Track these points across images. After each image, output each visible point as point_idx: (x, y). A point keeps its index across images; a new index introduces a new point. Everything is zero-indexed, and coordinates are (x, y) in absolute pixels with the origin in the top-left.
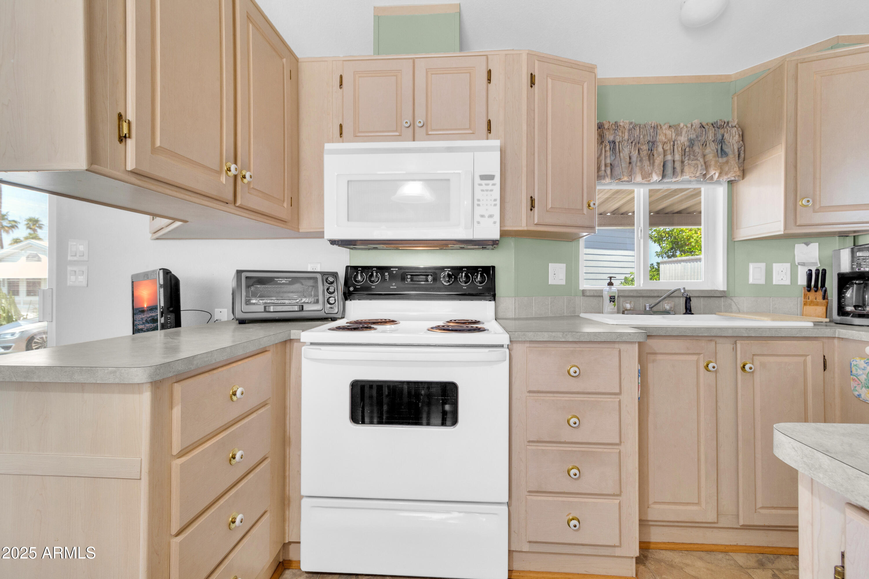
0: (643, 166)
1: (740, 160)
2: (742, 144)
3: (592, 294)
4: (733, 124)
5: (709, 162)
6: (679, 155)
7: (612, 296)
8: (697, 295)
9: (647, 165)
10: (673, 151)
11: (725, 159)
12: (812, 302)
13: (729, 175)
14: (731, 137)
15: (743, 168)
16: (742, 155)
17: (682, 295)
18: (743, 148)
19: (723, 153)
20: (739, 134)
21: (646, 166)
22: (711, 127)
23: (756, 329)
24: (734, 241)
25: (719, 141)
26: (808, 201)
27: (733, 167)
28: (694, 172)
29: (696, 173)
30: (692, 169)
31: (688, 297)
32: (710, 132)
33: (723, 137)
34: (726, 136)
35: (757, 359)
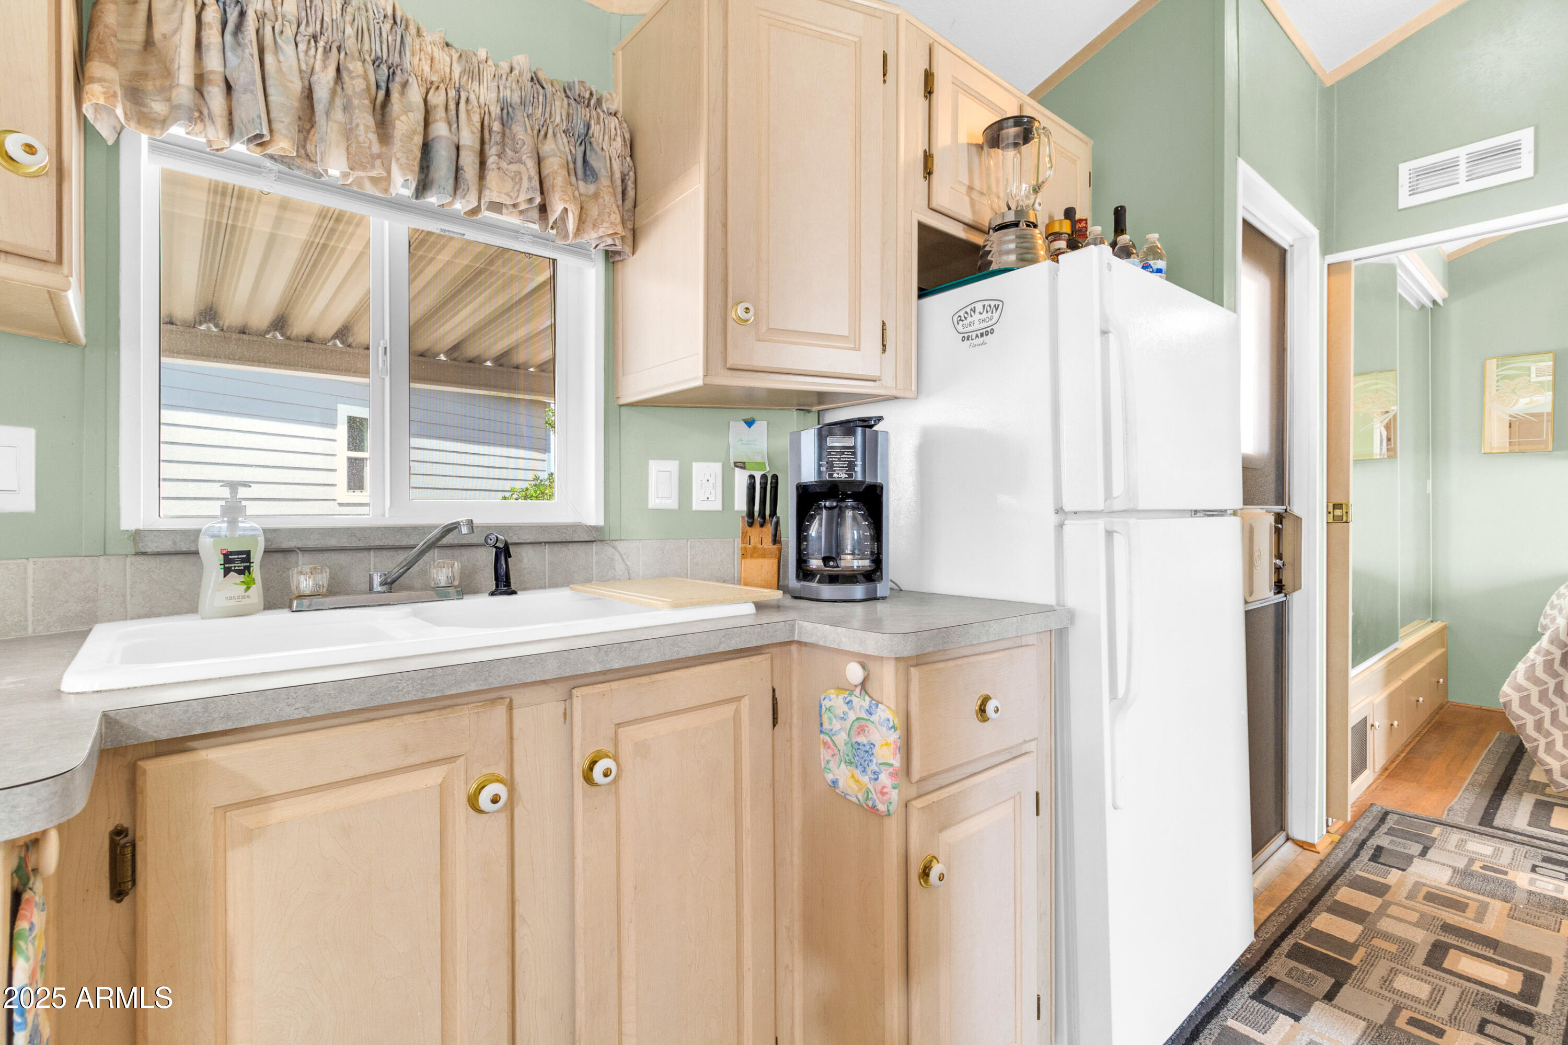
0: (354, 125)
1: (627, 202)
2: (631, 164)
3: (167, 546)
4: (610, 106)
5: (552, 178)
6: (473, 133)
7: (232, 553)
8: (531, 539)
9: (366, 126)
10: (455, 119)
11: (592, 188)
12: (755, 548)
13: (601, 230)
14: (607, 137)
15: (632, 223)
16: (631, 193)
17: (483, 542)
18: (632, 174)
19: (588, 173)
20: (624, 138)
21: (361, 127)
22: (561, 94)
23: (625, 645)
24: (620, 406)
25: (579, 137)
26: (747, 310)
27: (608, 210)
28: (511, 194)
29: (518, 196)
30: (509, 184)
31: (500, 545)
32: (558, 103)
33: (588, 129)
34: (595, 129)
35: (629, 735)
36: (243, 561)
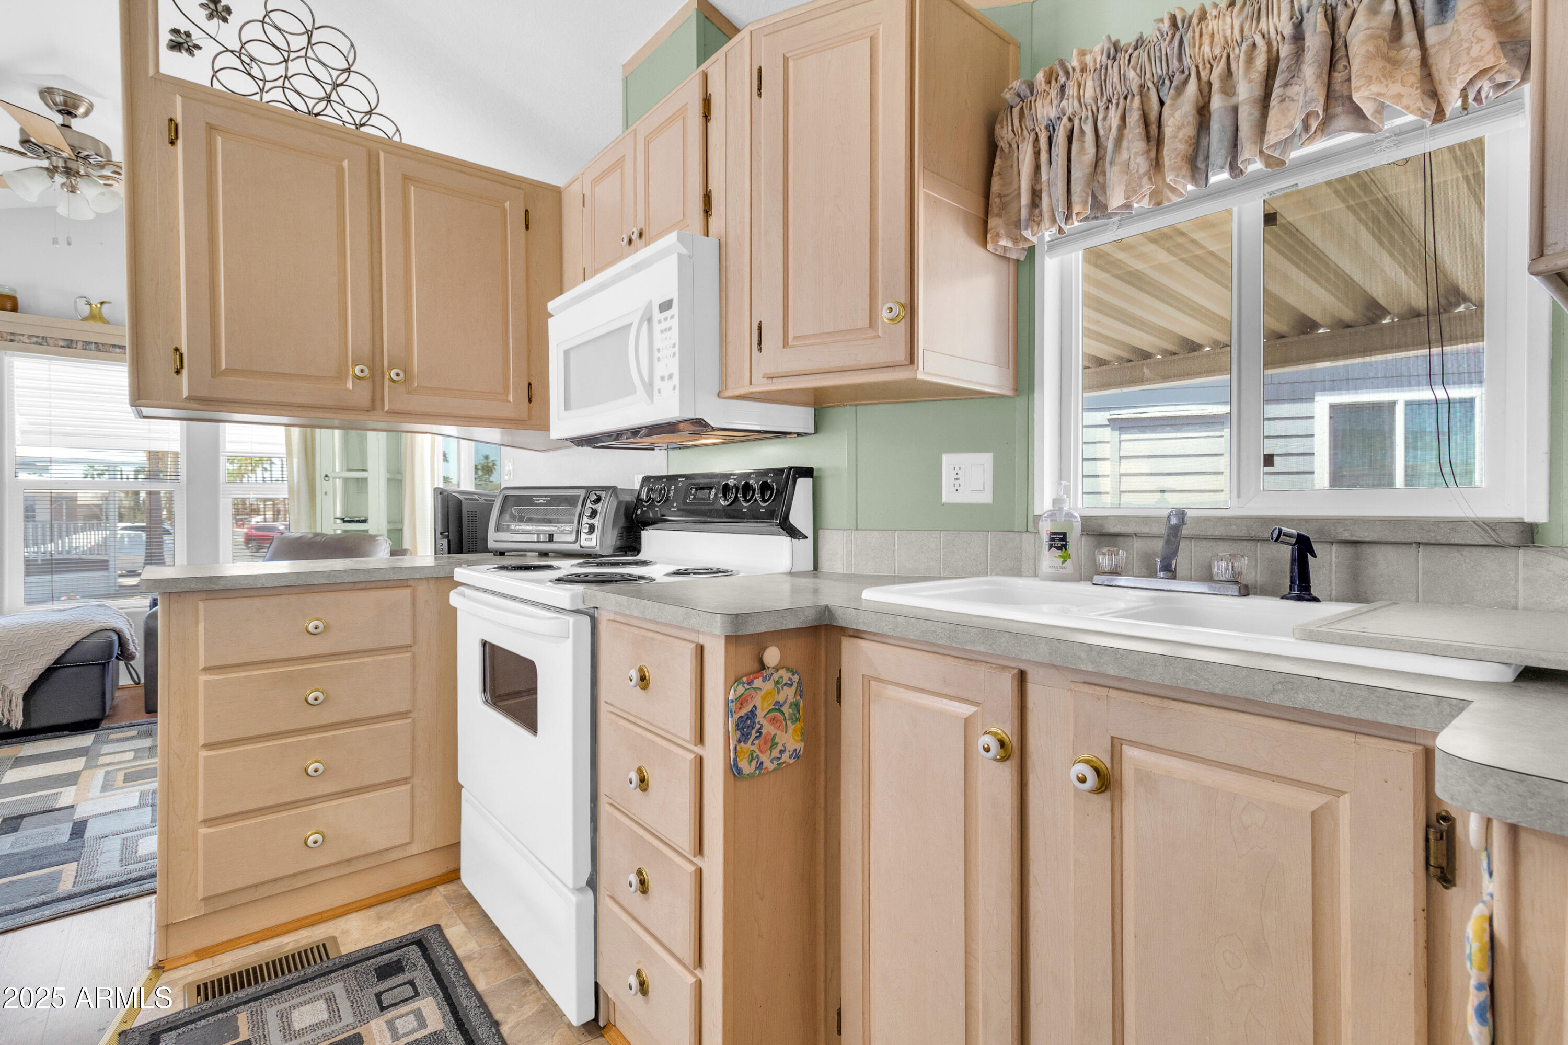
6: (1250, 82)
7: (1055, 533)
36: (1061, 540)
